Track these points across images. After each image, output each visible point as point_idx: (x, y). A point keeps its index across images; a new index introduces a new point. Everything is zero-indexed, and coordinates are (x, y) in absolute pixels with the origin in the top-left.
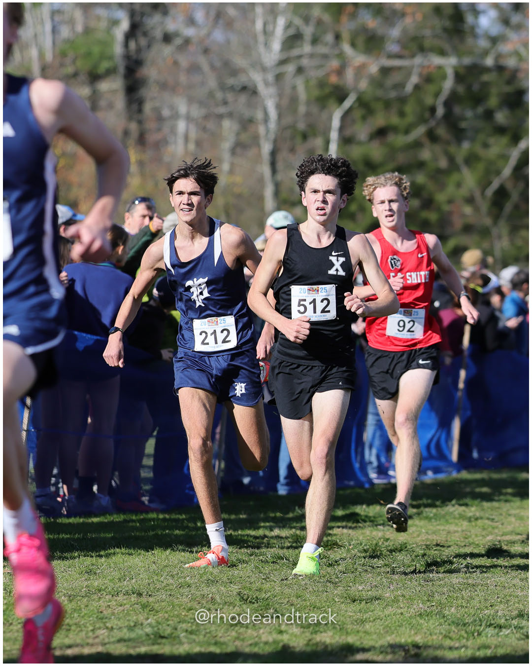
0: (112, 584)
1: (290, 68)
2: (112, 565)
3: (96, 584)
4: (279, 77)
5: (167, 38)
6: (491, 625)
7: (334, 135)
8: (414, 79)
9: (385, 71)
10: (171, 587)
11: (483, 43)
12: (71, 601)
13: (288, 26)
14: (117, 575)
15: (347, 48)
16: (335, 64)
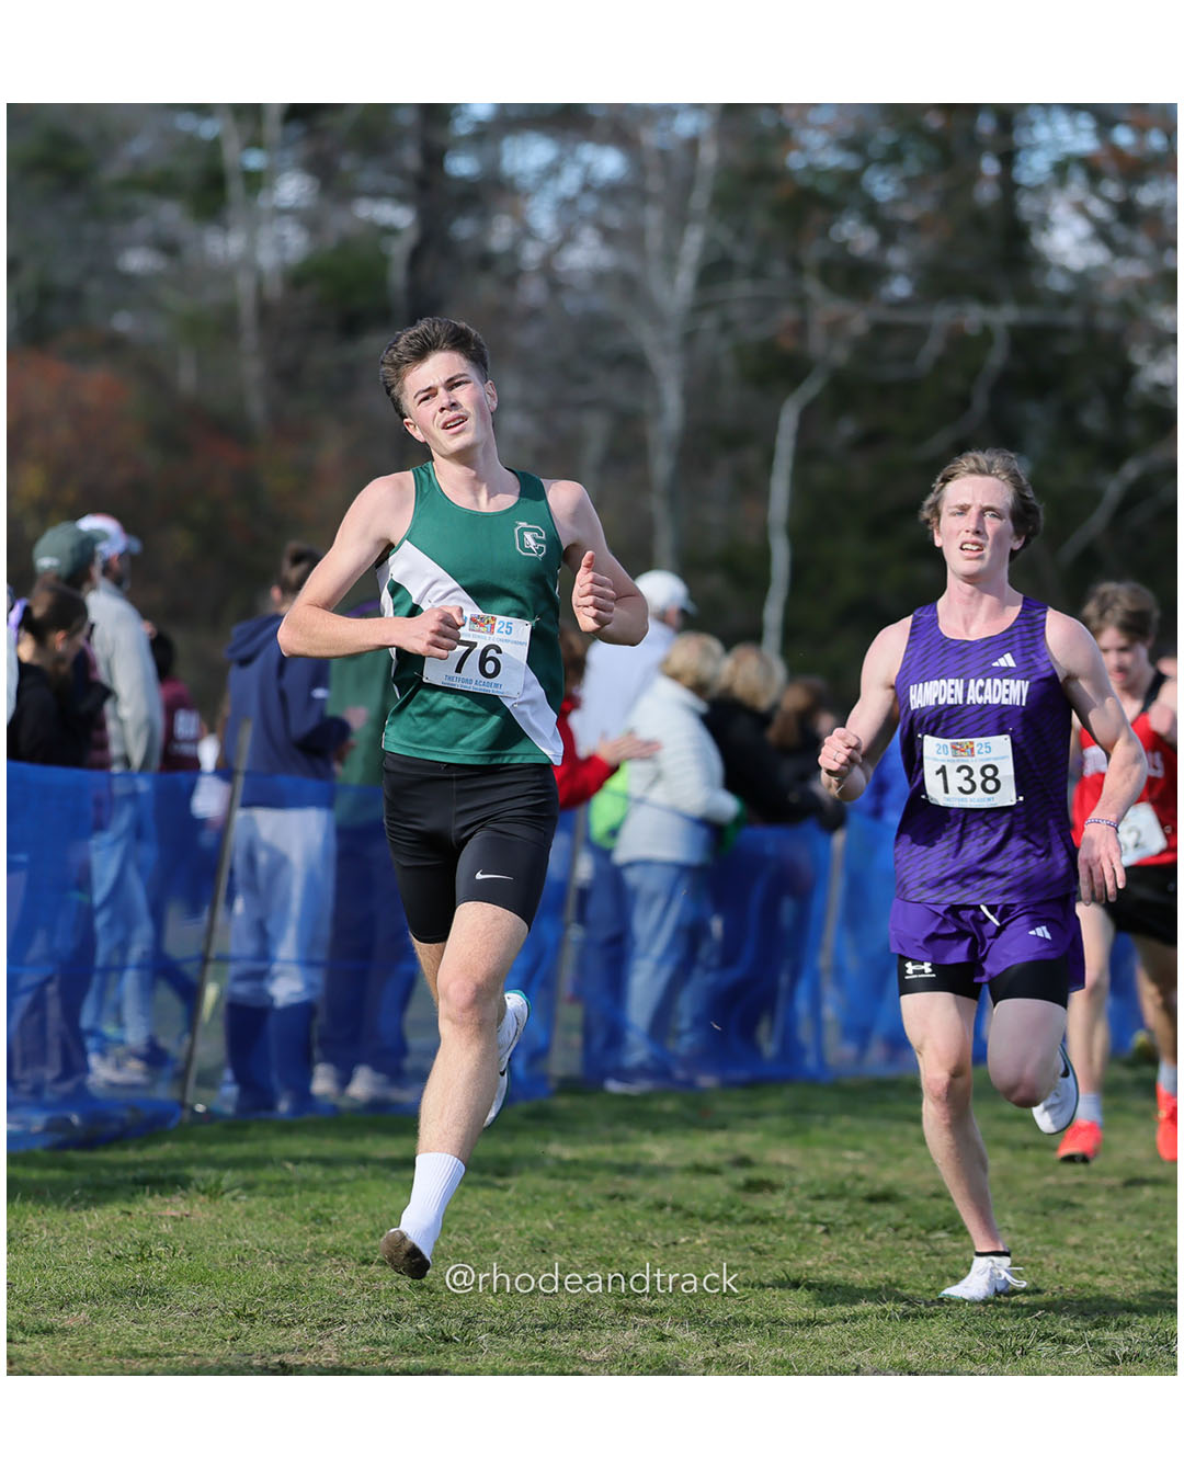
0: (358, 1243)
1: (709, 322)
2: (360, 1208)
3: (330, 1240)
4: (689, 338)
5: (486, 261)
6: (1047, 1336)
7: (785, 444)
8: (933, 347)
9: (880, 330)
10: (465, 1251)
11: (1059, 283)
12: (281, 1269)
13: (709, 243)
14: (367, 1225)
15: (813, 287)
16: (788, 315)
